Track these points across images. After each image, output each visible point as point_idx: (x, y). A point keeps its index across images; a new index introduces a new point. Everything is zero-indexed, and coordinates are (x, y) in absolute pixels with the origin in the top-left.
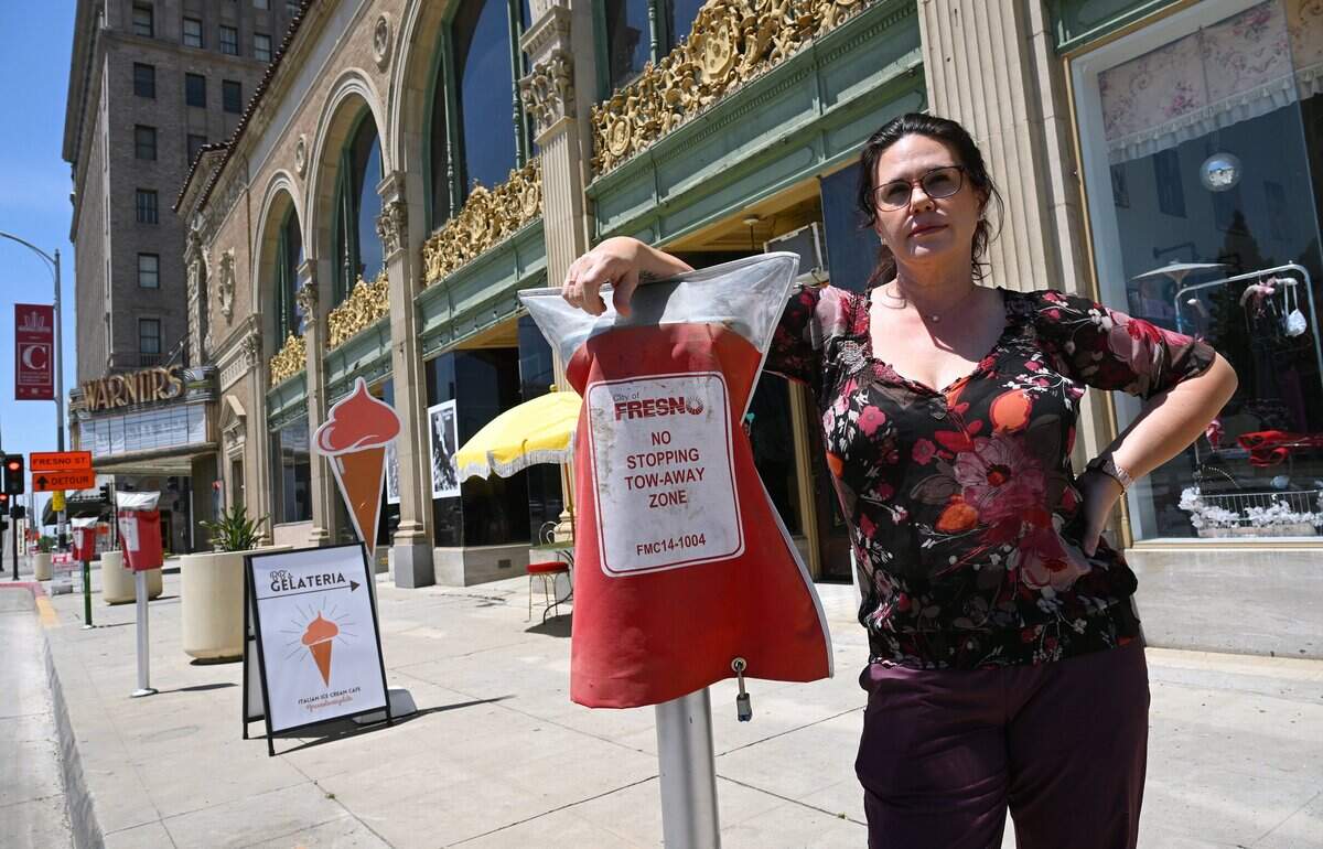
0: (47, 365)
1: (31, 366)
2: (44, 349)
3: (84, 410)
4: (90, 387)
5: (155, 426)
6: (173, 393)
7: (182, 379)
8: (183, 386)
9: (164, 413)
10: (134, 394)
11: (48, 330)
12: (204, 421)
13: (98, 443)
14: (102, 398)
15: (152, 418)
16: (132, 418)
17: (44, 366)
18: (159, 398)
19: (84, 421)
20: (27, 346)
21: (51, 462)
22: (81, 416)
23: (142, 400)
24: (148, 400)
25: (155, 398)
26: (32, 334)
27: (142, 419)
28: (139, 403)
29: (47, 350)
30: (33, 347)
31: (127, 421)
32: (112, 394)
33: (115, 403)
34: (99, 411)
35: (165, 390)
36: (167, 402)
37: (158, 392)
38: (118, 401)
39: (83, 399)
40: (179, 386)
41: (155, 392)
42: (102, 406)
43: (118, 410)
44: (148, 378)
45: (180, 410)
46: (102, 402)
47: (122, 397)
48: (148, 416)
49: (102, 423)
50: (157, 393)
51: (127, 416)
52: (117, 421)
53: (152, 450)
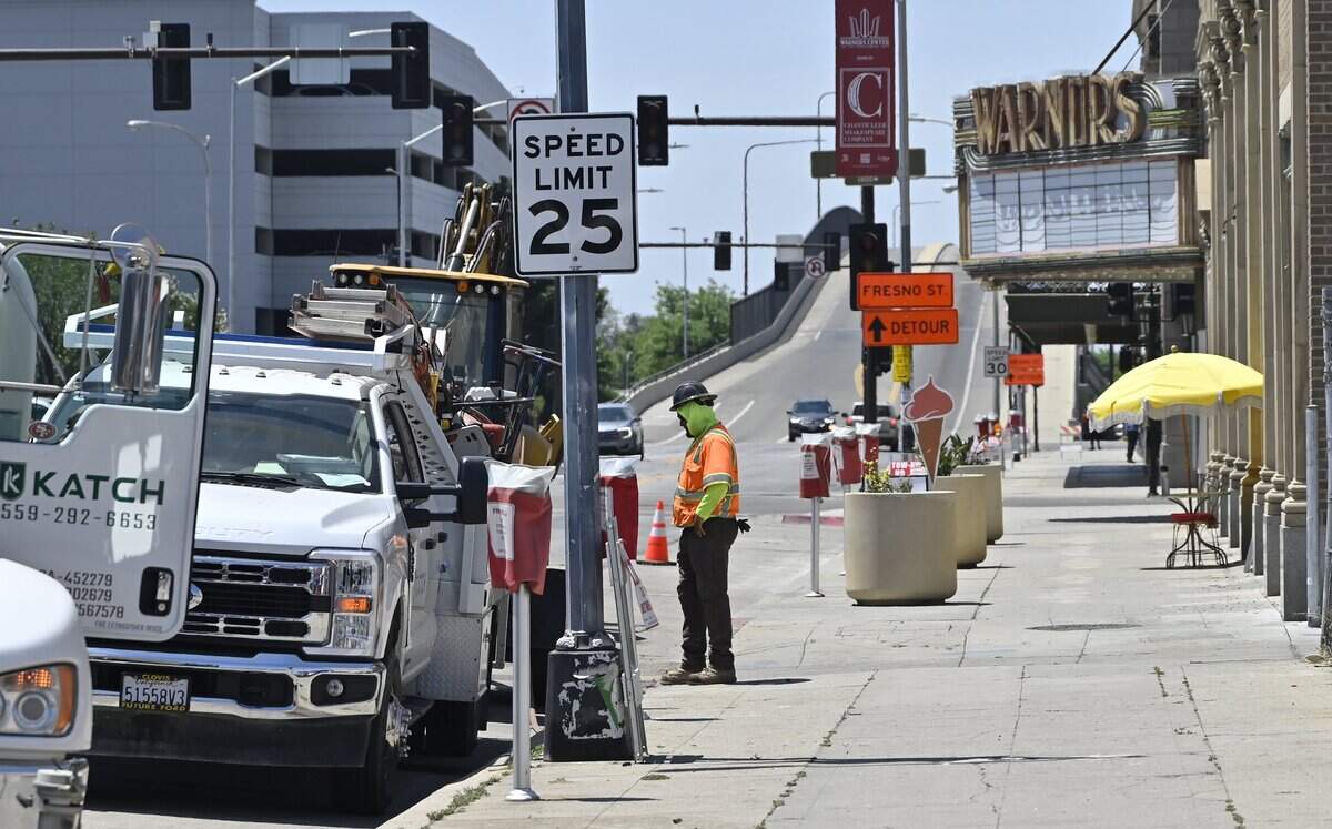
0: (884, 111)
1: (859, 112)
2: (879, 78)
3: (975, 148)
4: (985, 102)
5: (1095, 200)
6: (1124, 133)
7: (1139, 102)
8: (1141, 116)
9: (1110, 172)
10: (1058, 128)
11: (886, 42)
12: (1175, 198)
13: (1000, 224)
14: (1005, 130)
15: (1090, 180)
16: (1058, 176)
17: (879, 112)
18: (1100, 141)
19: (976, 174)
20: (855, 74)
21: (891, 291)
22: (971, 163)
23: (1072, 142)
24: (1082, 142)
25: (1093, 141)
26: (863, 51)
27: (1076, 181)
28: (1067, 147)
29: (884, 80)
30: (864, 75)
31: (1051, 183)
32: (1022, 122)
33: (1028, 143)
34: (1001, 156)
35: (1112, 124)
36: (1112, 152)
37: (1097, 128)
38: (1032, 137)
39: (974, 127)
40: (1133, 116)
41: (1093, 125)
42: (1006, 145)
43: (1035, 159)
44: (1083, 93)
45: (1134, 170)
46: (1007, 136)
47: (1039, 130)
48: (1082, 175)
49: (1006, 181)
50: (1098, 131)
51: (1049, 172)
52: (1032, 180)
53: (1090, 251)
